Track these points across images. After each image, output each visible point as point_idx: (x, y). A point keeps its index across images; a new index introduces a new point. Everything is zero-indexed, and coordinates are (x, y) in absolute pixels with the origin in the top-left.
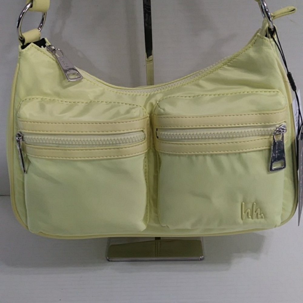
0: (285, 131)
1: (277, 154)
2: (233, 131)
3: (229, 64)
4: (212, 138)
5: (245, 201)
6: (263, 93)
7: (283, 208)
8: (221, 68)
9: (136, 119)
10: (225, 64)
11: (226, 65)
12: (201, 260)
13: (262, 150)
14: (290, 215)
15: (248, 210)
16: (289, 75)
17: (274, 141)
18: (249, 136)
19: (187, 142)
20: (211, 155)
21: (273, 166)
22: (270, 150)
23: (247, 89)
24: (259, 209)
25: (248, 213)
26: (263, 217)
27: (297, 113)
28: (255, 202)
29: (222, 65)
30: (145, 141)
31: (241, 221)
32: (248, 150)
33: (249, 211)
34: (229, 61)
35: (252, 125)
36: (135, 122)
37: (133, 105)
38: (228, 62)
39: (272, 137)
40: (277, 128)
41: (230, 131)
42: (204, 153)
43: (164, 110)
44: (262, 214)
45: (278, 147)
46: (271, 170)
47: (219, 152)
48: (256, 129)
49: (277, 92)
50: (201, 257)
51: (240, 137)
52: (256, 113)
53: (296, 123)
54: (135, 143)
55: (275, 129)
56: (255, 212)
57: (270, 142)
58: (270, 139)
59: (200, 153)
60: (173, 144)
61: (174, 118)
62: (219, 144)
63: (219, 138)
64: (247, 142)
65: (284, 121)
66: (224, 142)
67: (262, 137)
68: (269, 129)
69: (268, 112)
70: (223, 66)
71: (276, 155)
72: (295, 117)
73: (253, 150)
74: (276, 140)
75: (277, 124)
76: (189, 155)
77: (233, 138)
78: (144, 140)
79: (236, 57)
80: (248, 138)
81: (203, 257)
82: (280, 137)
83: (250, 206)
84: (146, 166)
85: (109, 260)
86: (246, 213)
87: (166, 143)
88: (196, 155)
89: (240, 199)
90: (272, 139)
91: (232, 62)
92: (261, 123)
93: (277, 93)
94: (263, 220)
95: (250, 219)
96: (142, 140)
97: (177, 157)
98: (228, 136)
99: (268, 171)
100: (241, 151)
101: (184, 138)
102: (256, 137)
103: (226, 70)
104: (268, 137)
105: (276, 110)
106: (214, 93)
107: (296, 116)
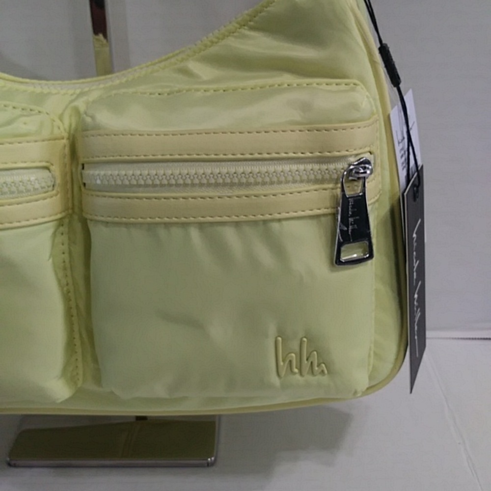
0: (368, 172)
1: (351, 224)
2: (248, 169)
3: (252, 23)
4: (201, 185)
5: (281, 333)
6: (324, 87)
7: (375, 354)
8: (235, 34)
9: (28, 138)
10: (244, 25)
11: (246, 27)
12: (209, 465)
13: (318, 216)
14: (392, 370)
15: (290, 355)
16: (384, 50)
17: (344, 195)
18: (287, 182)
19: (142, 192)
20: (201, 226)
21: (342, 255)
22: (334, 215)
23: (287, 78)
24: (315, 353)
25: (290, 362)
26: (326, 372)
27: (404, 138)
28: (305, 337)
29: (236, 28)
30: (54, 192)
31: (275, 380)
32: (284, 215)
33: (292, 357)
34: (252, 17)
35: (291, 155)
36: (24, 145)
37: (31, 110)
38: (250, 21)
39: (339, 185)
40: (350, 165)
41: (241, 168)
42: (183, 219)
43: (93, 117)
44: (323, 365)
45: (352, 208)
46: (338, 262)
47: (218, 219)
48: (302, 167)
49: (355, 84)
50: (209, 459)
51: (264, 184)
52: (301, 127)
53: (401, 161)
54: (27, 196)
55: (346, 166)
56: (307, 360)
57: (334, 197)
58: (334, 191)
59: (175, 219)
60: (112, 197)
61: (113, 136)
62: (217, 198)
63: (217, 185)
64: (280, 195)
65: (367, 149)
66: (230, 194)
67: (317, 186)
68: (332, 166)
69: (326, 126)
70: (239, 29)
71: (348, 227)
72: (398, 148)
73: (295, 214)
74: (348, 193)
75: (351, 156)
76: (149, 224)
77: (248, 185)
78: (53, 190)
79: (266, 8)
80: (283, 186)
81: (213, 458)
82: (358, 186)
83: (295, 345)
84: (64, 253)
85: (9, 465)
86: (287, 362)
87: (98, 196)
88: (167, 225)
89: (272, 330)
90: (339, 191)
91: (256, 19)
92: (311, 153)
93: (354, 86)
94: (325, 379)
95: (298, 376)
96: (44, 190)
97: (124, 229)
98: (236, 180)
99: (332, 263)
100: (268, 217)
101: (135, 183)
102: (302, 185)
103: (244, 36)
104: (331, 186)
105: (348, 122)
106: (215, 86)
107: (401, 145)
